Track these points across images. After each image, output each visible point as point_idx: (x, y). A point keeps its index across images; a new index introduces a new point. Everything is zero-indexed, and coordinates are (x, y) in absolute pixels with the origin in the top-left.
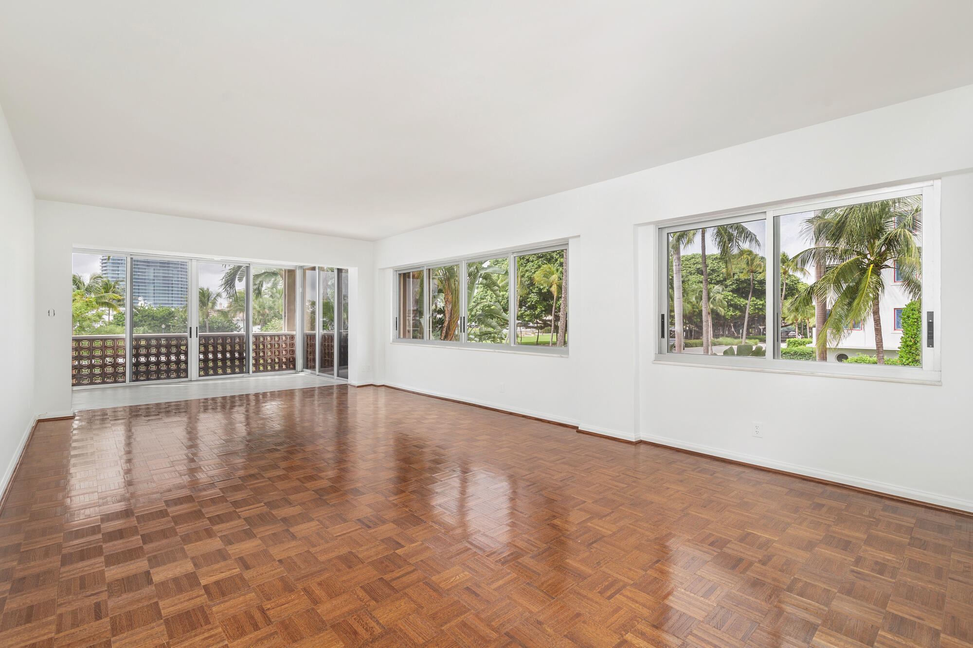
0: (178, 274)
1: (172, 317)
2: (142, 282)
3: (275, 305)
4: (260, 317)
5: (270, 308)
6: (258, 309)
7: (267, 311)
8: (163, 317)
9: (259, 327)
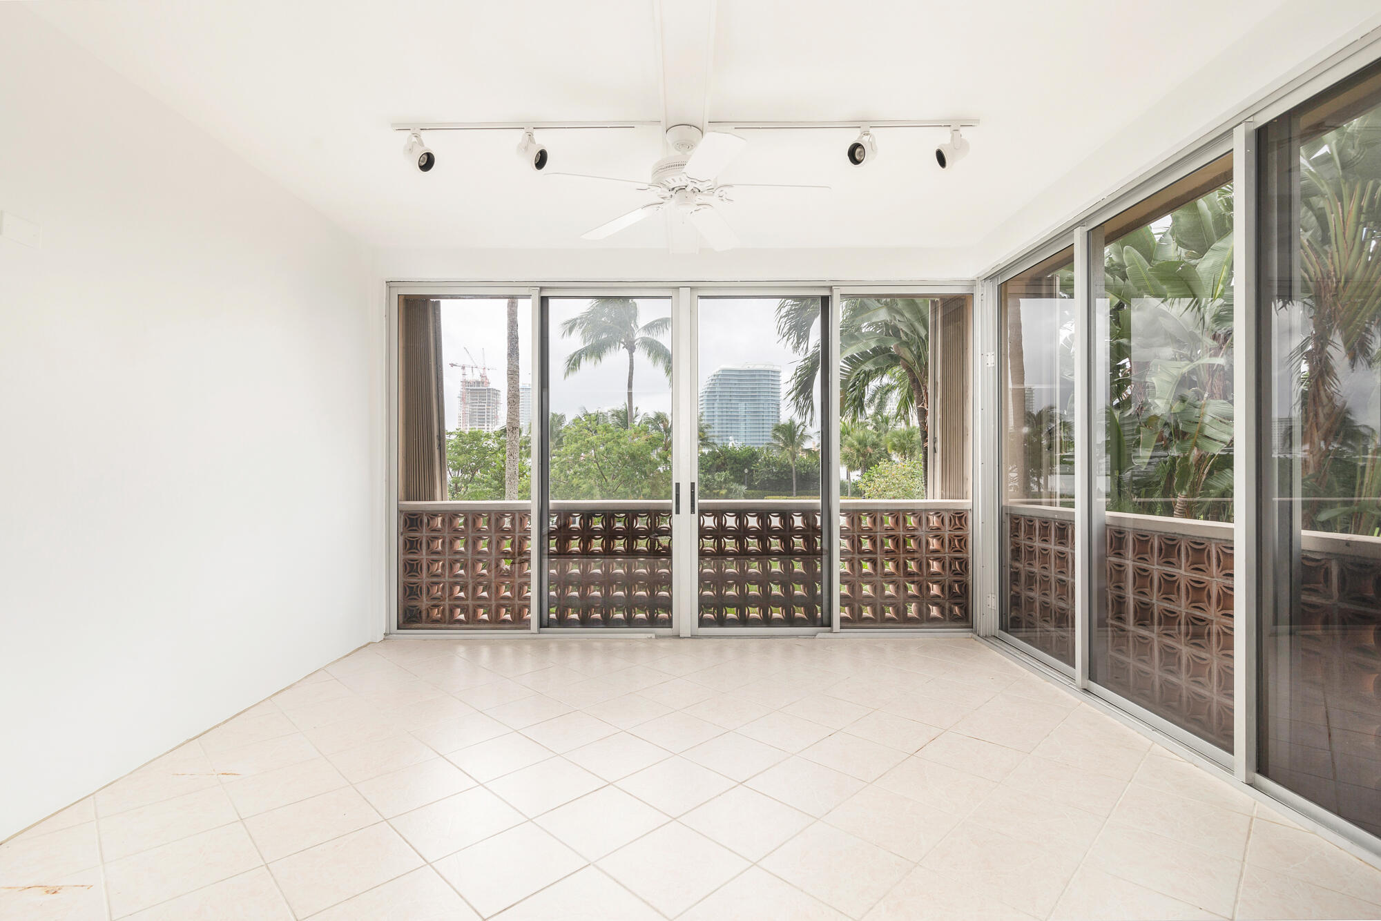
0: (768, 408)
1: (755, 458)
2: (734, 420)
3: (881, 440)
4: (861, 458)
5: (875, 445)
6: (858, 446)
7: (870, 450)
8: (745, 459)
9: (859, 472)
